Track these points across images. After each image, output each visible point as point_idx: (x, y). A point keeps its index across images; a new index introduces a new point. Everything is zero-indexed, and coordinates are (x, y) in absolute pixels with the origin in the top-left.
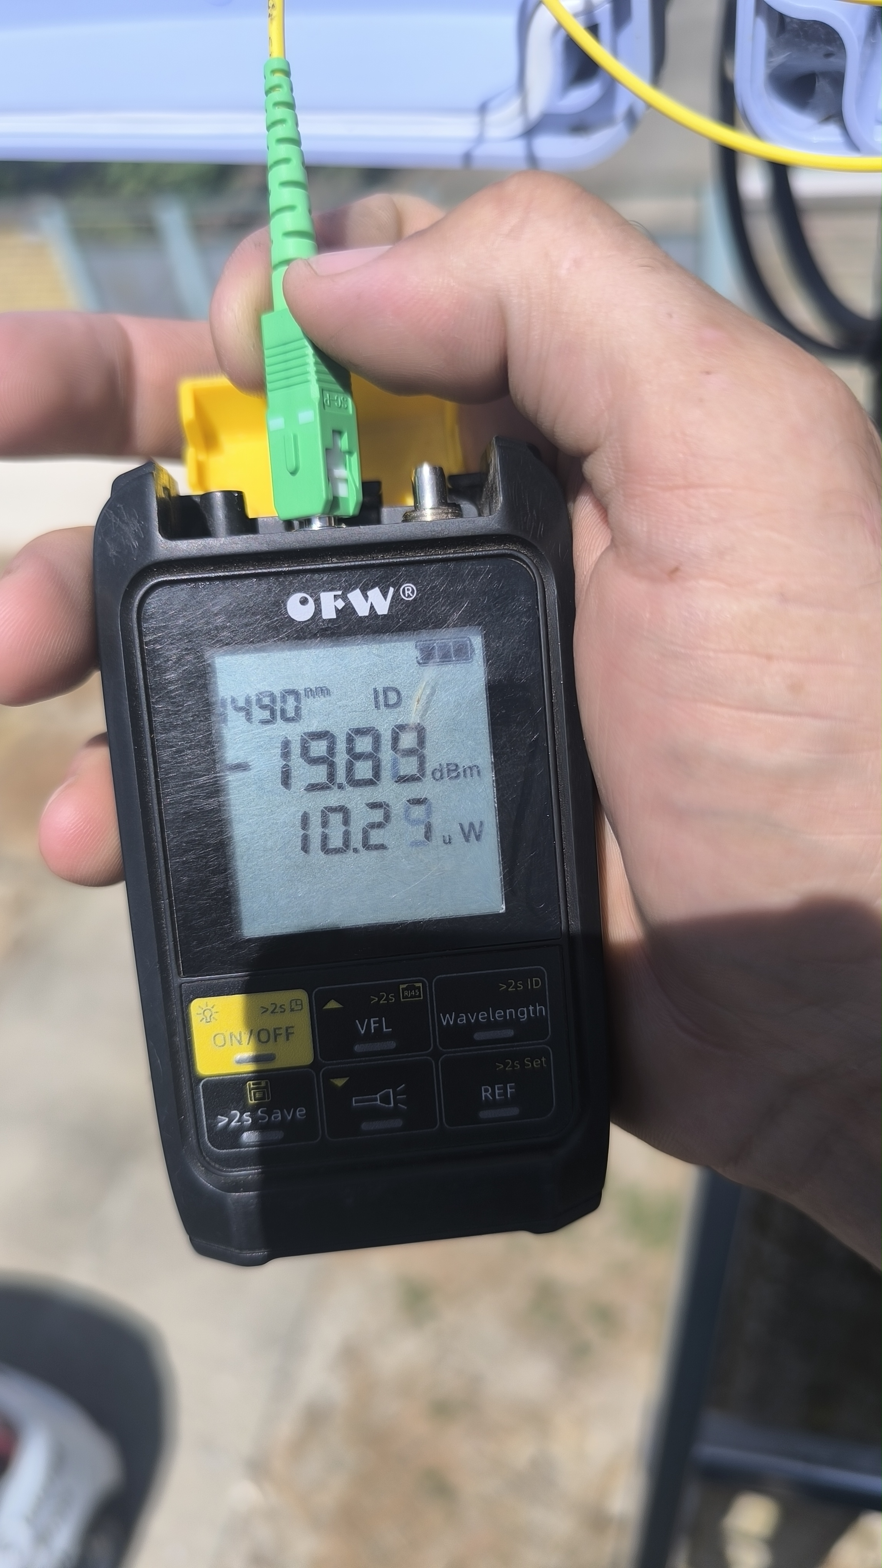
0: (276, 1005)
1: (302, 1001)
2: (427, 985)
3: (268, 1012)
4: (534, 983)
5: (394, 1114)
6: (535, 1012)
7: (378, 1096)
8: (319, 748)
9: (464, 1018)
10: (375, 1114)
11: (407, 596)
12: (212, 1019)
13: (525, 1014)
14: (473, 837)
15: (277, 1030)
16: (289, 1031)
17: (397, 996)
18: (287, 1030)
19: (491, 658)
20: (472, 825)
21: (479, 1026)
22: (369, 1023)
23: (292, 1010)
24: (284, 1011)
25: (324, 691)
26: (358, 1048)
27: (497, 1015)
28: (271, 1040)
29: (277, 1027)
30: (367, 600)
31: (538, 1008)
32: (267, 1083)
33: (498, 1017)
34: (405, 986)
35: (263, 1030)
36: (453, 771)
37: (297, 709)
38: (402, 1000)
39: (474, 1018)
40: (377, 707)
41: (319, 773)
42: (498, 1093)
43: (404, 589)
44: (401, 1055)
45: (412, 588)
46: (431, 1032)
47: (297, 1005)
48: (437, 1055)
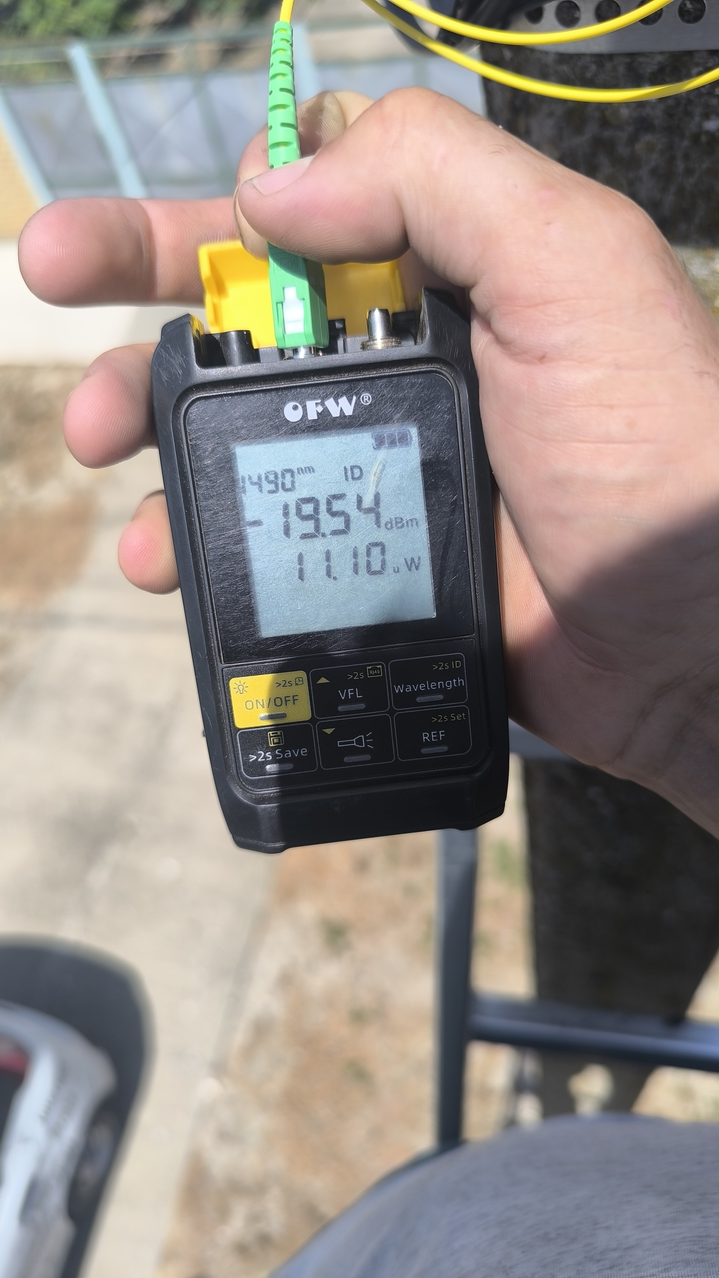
0: (286, 681)
1: (302, 679)
2: (385, 667)
3: (280, 686)
4: (456, 665)
5: (365, 751)
6: (457, 683)
7: (354, 740)
8: (308, 509)
9: (410, 688)
10: (353, 751)
11: (365, 402)
12: (244, 692)
13: (450, 685)
14: (413, 568)
15: (287, 698)
16: (295, 699)
17: (365, 674)
18: (293, 698)
19: (424, 443)
20: (412, 559)
21: (420, 693)
22: (347, 691)
23: (297, 684)
24: (291, 685)
25: (310, 470)
26: (340, 708)
27: (432, 686)
28: (283, 705)
29: (287, 696)
30: (338, 406)
31: (459, 681)
32: (281, 733)
33: (432, 687)
34: (370, 667)
35: (278, 698)
36: (399, 523)
37: (293, 483)
38: (369, 677)
39: (417, 688)
40: (347, 479)
41: (309, 527)
42: (434, 737)
43: (363, 397)
44: (368, 713)
45: (369, 397)
46: (388, 697)
47: (299, 681)
48: (392, 712)
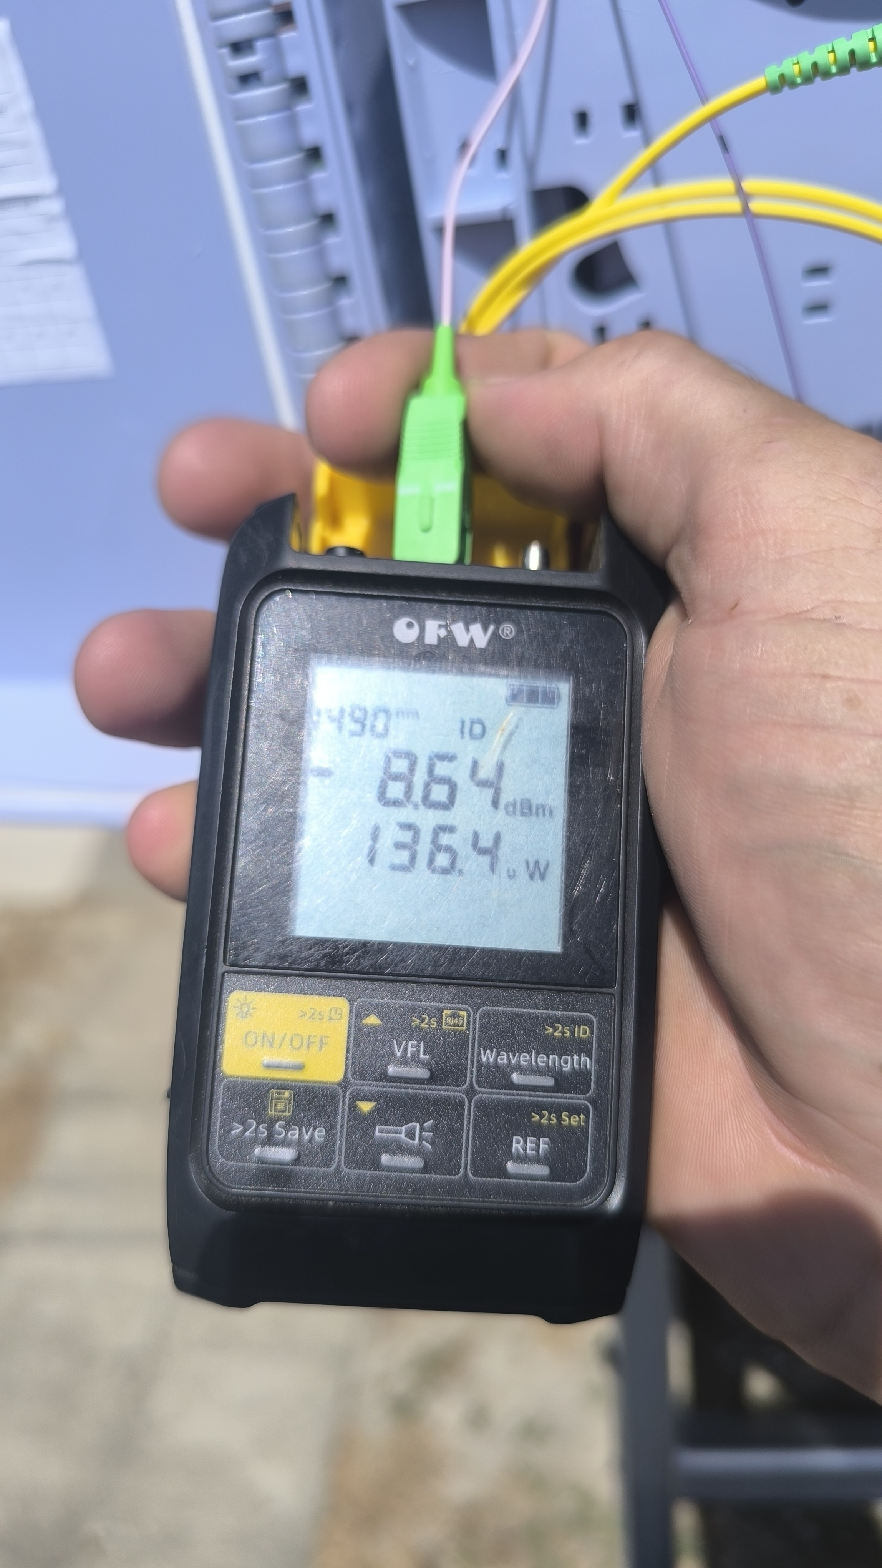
0: (315, 1011)
1: (342, 1011)
2: (472, 1015)
3: (306, 1017)
4: (582, 1032)
5: (417, 1151)
6: (579, 1063)
7: (403, 1128)
8: (400, 766)
9: (505, 1057)
10: (398, 1148)
12: (248, 1015)
13: (570, 1063)
14: (537, 876)
15: (311, 1038)
16: (323, 1041)
17: (439, 1022)
18: (321, 1039)
19: (579, 703)
20: (537, 863)
21: (519, 1069)
22: (407, 1045)
24: (323, 1018)
25: (414, 714)
28: (304, 1047)
29: (312, 1035)
30: (468, 633)
31: (582, 1059)
32: (290, 1094)
33: (540, 1061)
34: (449, 1012)
36: (526, 808)
37: (386, 726)
38: (444, 1027)
39: (516, 1059)
40: (462, 735)
41: (397, 790)
42: (530, 1147)
43: (503, 629)
44: (432, 1087)
46: (469, 1067)
47: (336, 1015)
48: (471, 1092)
